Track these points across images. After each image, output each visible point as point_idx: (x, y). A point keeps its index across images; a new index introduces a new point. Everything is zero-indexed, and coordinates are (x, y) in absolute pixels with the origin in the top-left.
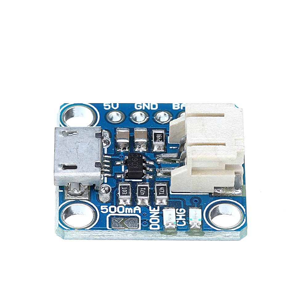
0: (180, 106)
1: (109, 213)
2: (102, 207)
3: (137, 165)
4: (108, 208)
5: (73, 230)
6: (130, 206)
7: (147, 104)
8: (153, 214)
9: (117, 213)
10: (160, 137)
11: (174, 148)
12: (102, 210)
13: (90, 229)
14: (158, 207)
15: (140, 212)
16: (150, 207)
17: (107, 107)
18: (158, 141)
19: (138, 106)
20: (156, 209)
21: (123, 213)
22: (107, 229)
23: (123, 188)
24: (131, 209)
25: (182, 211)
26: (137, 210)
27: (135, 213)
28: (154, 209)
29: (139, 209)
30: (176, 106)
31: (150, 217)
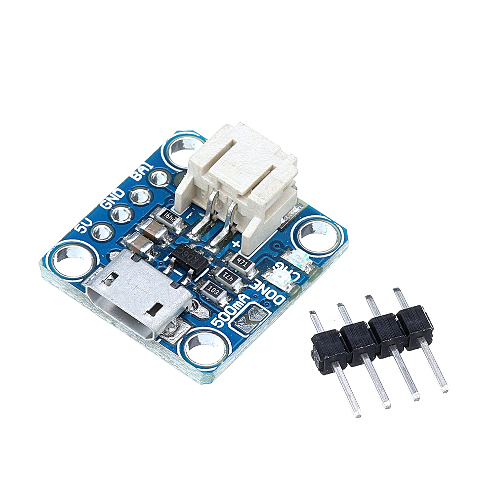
0: (139, 173)
1: (226, 323)
2: (212, 322)
3: (194, 257)
4: (218, 319)
5: (221, 367)
6: (234, 300)
7: (109, 196)
8: (261, 289)
9: (232, 317)
10: (170, 215)
11: (190, 215)
12: (217, 325)
13: (232, 352)
14: (256, 280)
15: (249, 298)
16: (250, 286)
17: (82, 230)
18: (174, 221)
19: (106, 204)
20: (257, 283)
21: (237, 312)
22: (245, 339)
23: (209, 290)
24: (237, 303)
25: (280, 265)
26: (243, 298)
27: (247, 303)
28: (255, 284)
29: (245, 296)
30: (136, 176)
31: (263, 294)
